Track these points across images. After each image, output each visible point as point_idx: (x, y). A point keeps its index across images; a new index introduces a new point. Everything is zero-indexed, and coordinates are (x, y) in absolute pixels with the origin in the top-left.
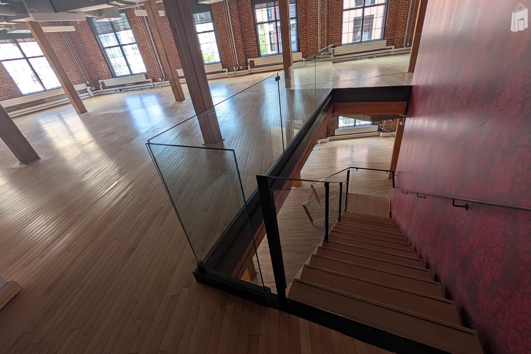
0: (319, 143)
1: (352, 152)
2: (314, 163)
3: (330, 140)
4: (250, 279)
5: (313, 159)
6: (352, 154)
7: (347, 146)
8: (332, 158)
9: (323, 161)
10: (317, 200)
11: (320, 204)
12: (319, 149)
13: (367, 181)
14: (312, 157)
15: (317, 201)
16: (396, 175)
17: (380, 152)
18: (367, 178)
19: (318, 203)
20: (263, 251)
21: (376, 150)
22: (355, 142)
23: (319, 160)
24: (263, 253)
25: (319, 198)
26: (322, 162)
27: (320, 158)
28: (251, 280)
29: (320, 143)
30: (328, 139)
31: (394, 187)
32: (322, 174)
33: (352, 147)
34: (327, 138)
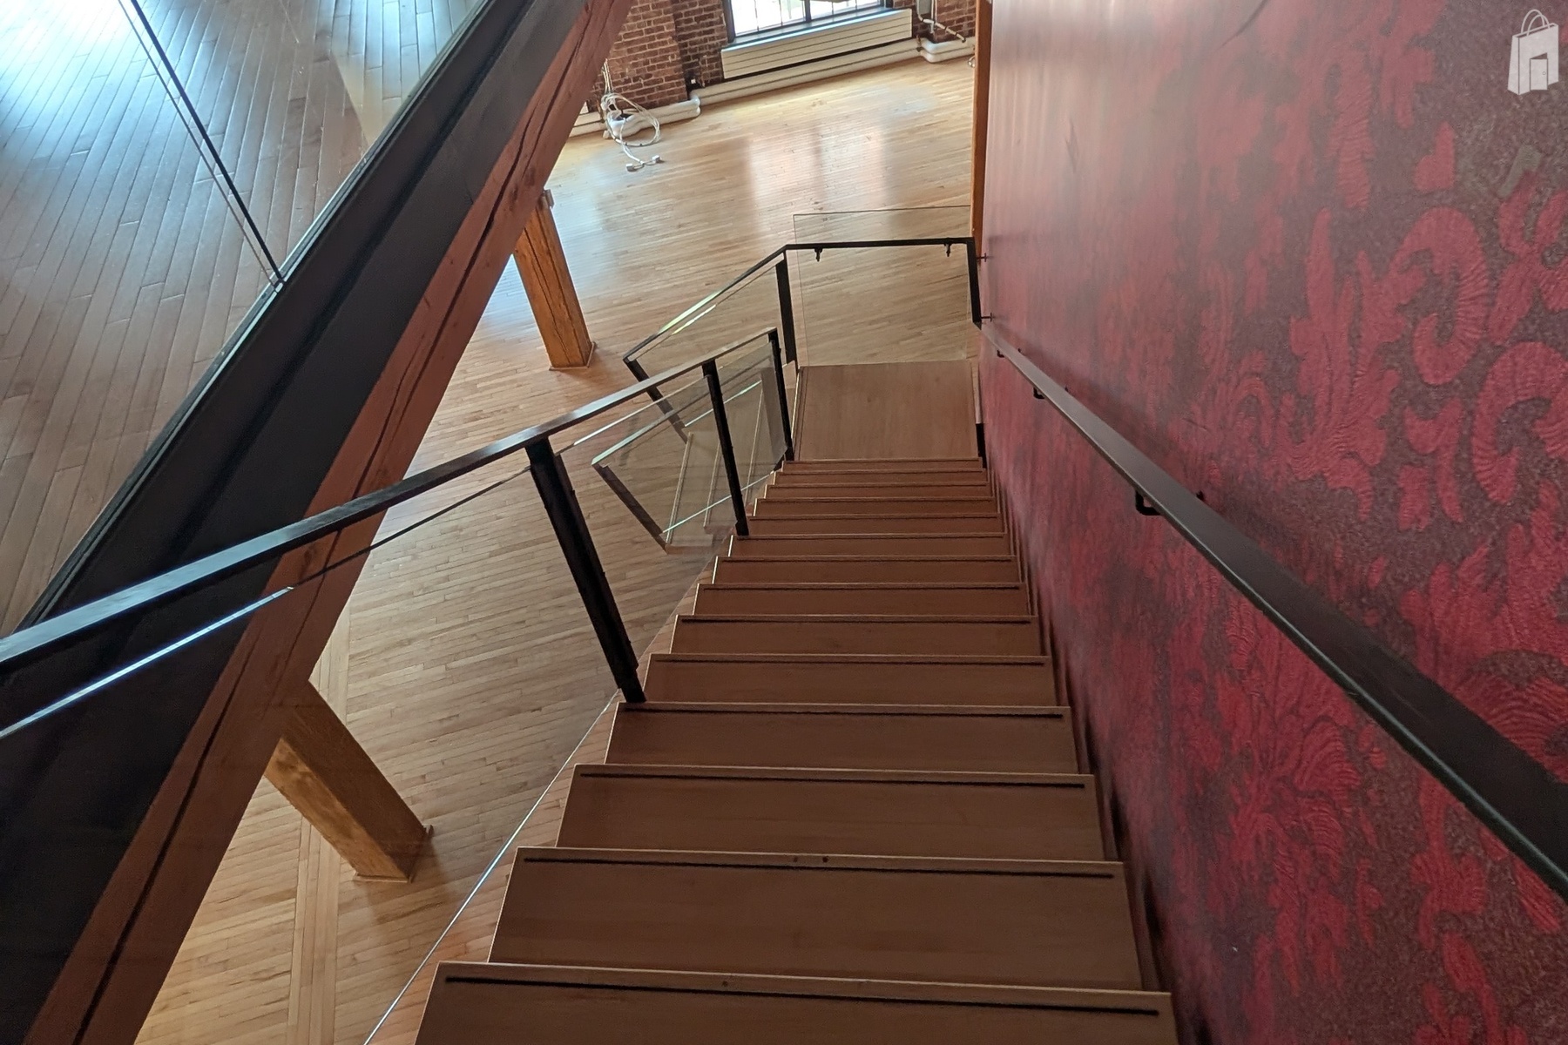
0: (657, 129)
1: (817, 152)
2: (643, 234)
3: (706, 108)
4: (402, 875)
5: (637, 214)
6: (819, 164)
7: (786, 129)
8: (725, 196)
9: (682, 221)
10: (668, 423)
11: (685, 440)
12: (659, 161)
13: (888, 288)
14: (631, 208)
15: (672, 428)
16: (985, 258)
17: (931, 141)
18: (885, 277)
19: (676, 433)
20: (446, 724)
21: (912, 132)
22: (821, 103)
23: (668, 214)
24: (446, 731)
25: (680, 415)
26: (680, 226)
27: (668, 207)
28: (408, 878)
29: (662, 126)
30: (696, 100)
31: (977, 319)
32: (685, 285)
33: (814, 129)
34: (689, 99)
